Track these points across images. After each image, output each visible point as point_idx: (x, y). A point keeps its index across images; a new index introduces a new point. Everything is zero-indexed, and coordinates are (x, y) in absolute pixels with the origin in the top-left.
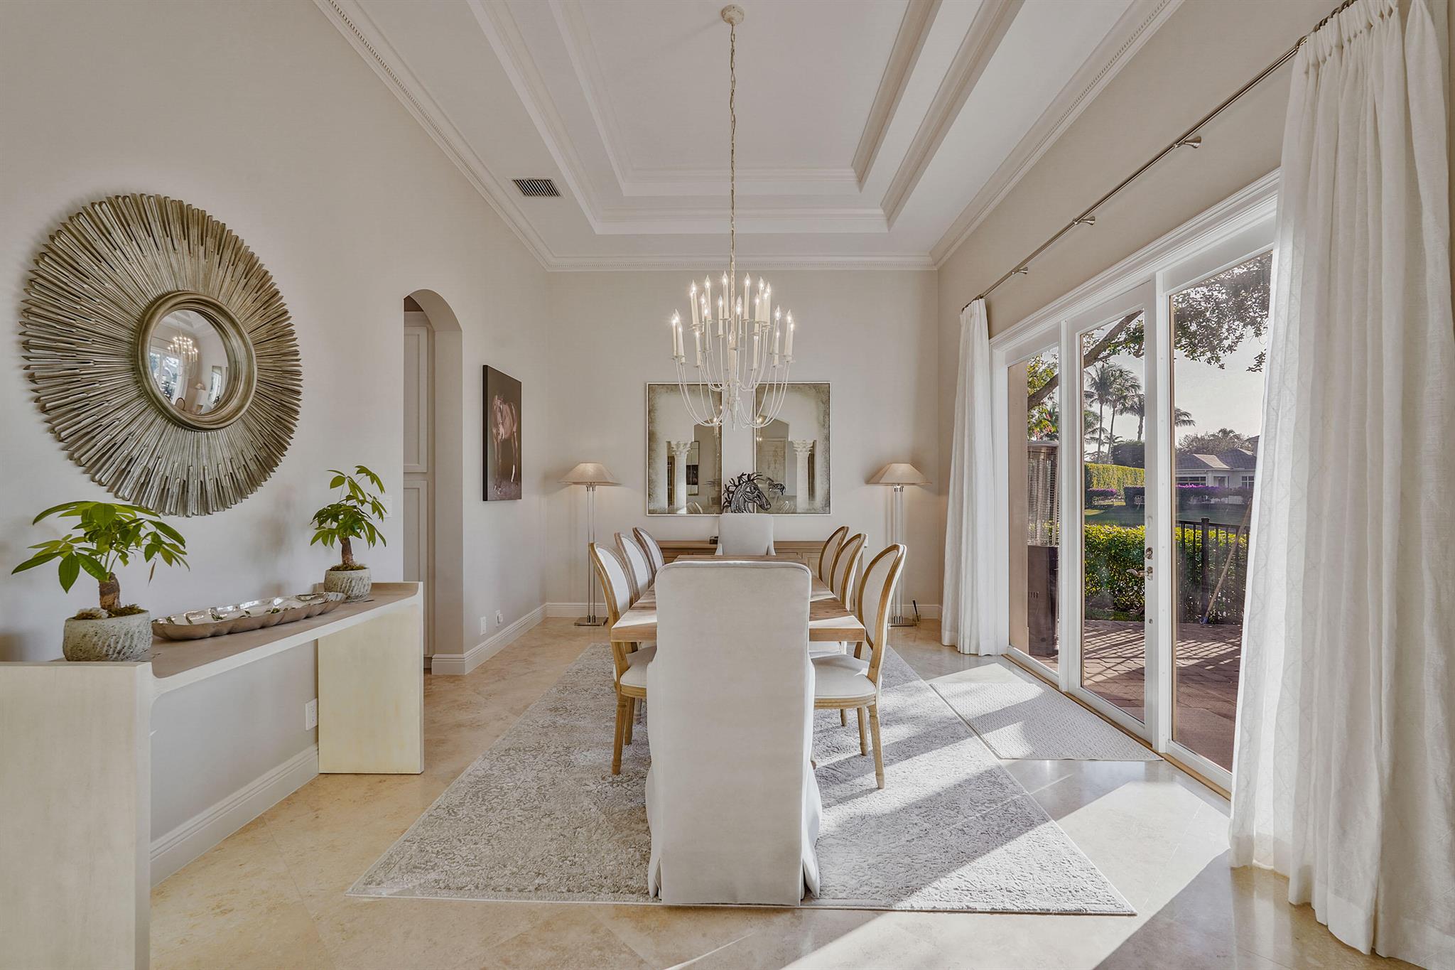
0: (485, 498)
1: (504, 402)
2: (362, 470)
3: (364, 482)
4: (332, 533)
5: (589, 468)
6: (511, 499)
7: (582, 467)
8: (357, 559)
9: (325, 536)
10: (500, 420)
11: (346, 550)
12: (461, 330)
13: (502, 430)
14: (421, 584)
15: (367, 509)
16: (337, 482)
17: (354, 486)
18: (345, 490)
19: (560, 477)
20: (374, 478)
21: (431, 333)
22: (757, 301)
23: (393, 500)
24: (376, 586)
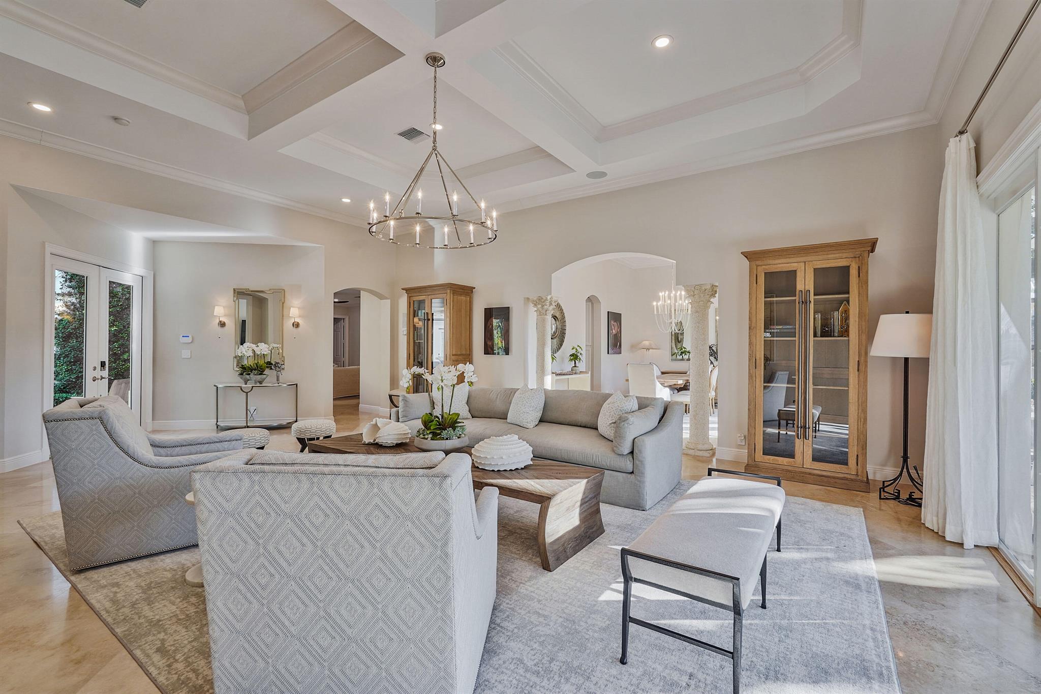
0: (608, 353)
1: (615, 322)
2: (578, 346)
3: (578, 348)
4: (572, 360)
5: (646, 343)
6: (617, 354)
7: (644, 342)
8: (577, 365)
9: (571, 360)
10: (613, 328)
11: (575, 363)
12: (600, 303)
13: (614, 331)
14: (590, 372)
15: (579, 354)
16: (573, 349)
17: (576, 349)
18: (575, 350)
19: (634, 347)
20: (580, 348)
21: (592, 304)
22: (677, 304)
23: (584, 352)
24: (581, 372)
